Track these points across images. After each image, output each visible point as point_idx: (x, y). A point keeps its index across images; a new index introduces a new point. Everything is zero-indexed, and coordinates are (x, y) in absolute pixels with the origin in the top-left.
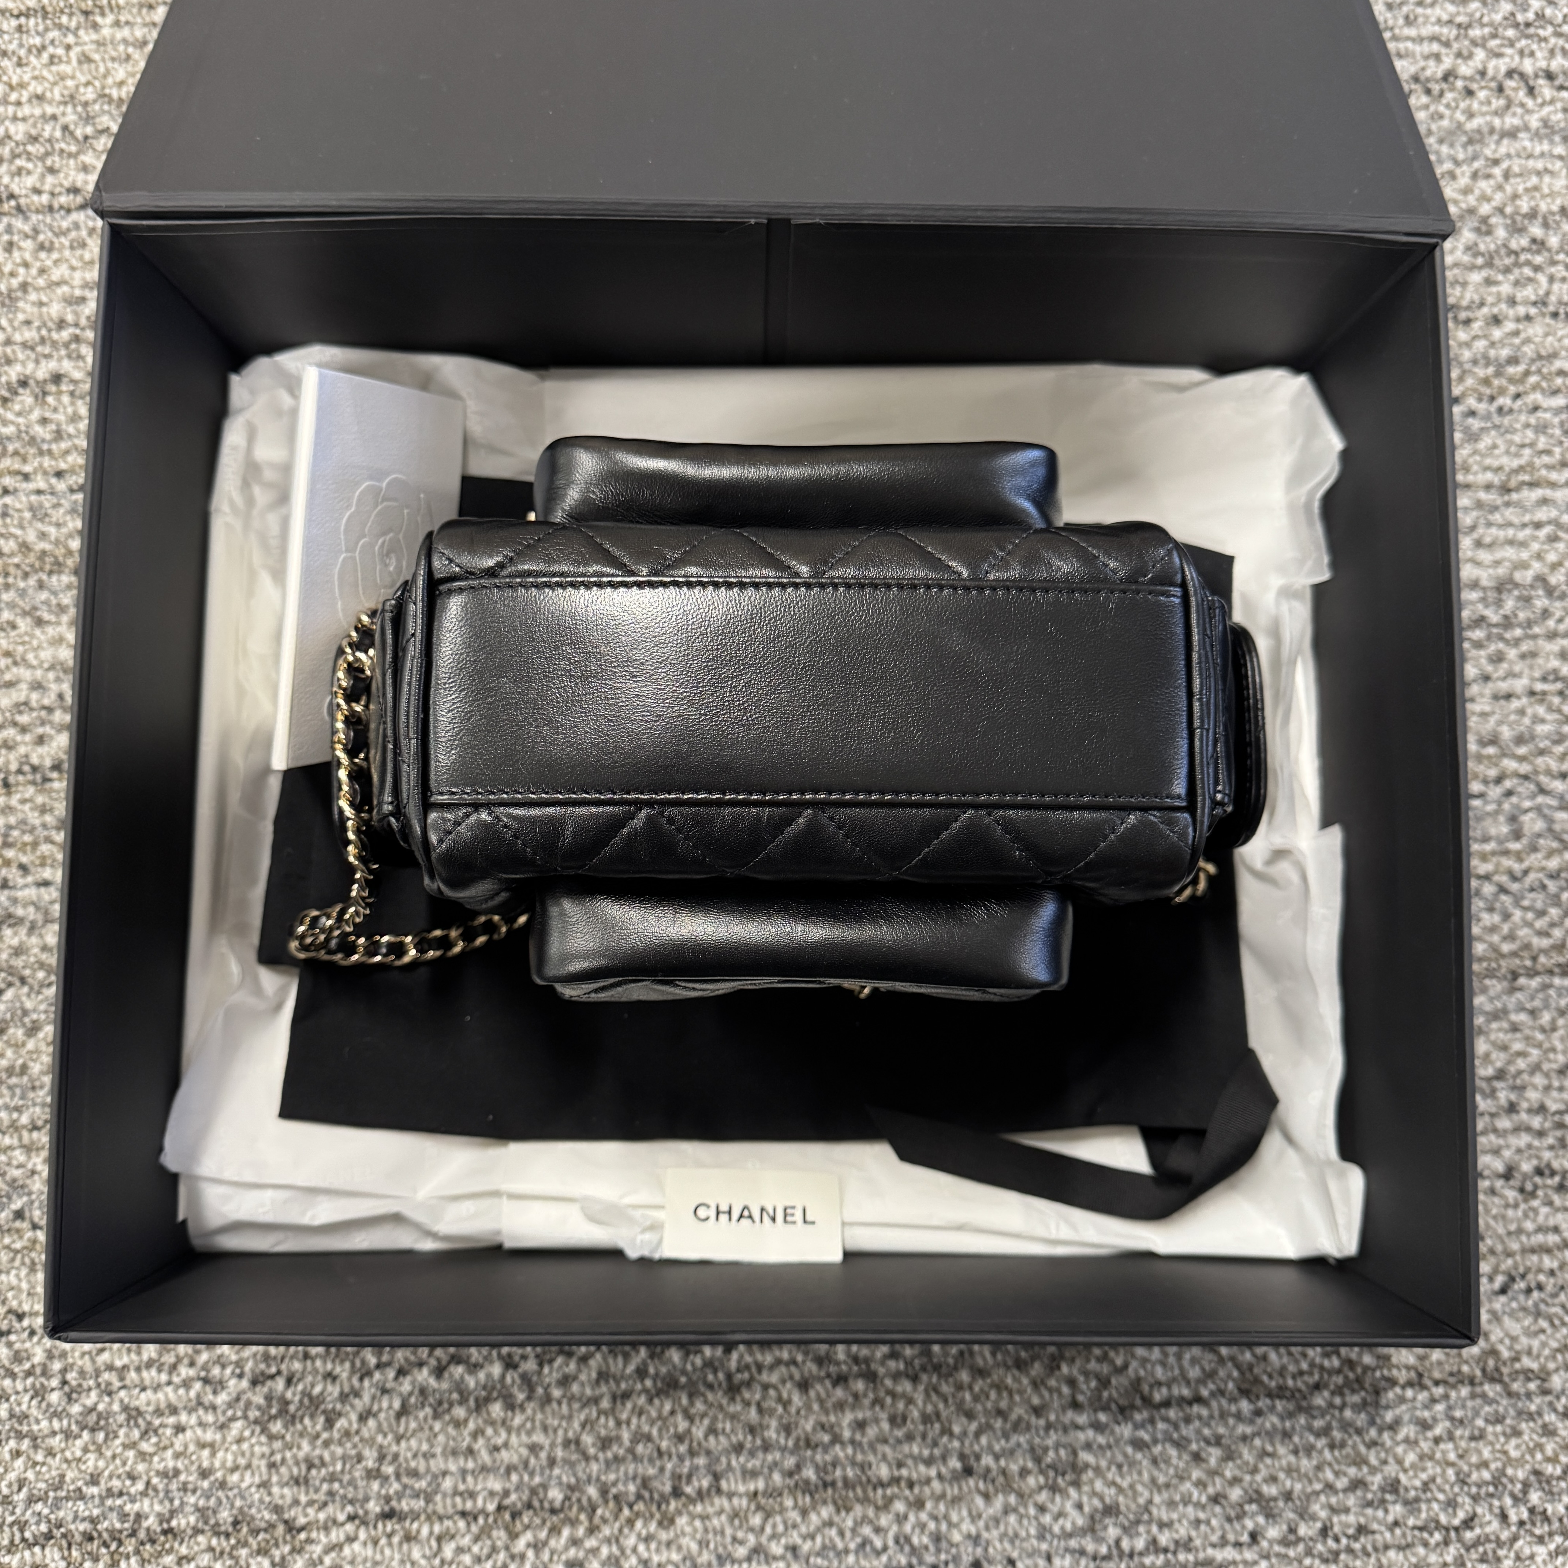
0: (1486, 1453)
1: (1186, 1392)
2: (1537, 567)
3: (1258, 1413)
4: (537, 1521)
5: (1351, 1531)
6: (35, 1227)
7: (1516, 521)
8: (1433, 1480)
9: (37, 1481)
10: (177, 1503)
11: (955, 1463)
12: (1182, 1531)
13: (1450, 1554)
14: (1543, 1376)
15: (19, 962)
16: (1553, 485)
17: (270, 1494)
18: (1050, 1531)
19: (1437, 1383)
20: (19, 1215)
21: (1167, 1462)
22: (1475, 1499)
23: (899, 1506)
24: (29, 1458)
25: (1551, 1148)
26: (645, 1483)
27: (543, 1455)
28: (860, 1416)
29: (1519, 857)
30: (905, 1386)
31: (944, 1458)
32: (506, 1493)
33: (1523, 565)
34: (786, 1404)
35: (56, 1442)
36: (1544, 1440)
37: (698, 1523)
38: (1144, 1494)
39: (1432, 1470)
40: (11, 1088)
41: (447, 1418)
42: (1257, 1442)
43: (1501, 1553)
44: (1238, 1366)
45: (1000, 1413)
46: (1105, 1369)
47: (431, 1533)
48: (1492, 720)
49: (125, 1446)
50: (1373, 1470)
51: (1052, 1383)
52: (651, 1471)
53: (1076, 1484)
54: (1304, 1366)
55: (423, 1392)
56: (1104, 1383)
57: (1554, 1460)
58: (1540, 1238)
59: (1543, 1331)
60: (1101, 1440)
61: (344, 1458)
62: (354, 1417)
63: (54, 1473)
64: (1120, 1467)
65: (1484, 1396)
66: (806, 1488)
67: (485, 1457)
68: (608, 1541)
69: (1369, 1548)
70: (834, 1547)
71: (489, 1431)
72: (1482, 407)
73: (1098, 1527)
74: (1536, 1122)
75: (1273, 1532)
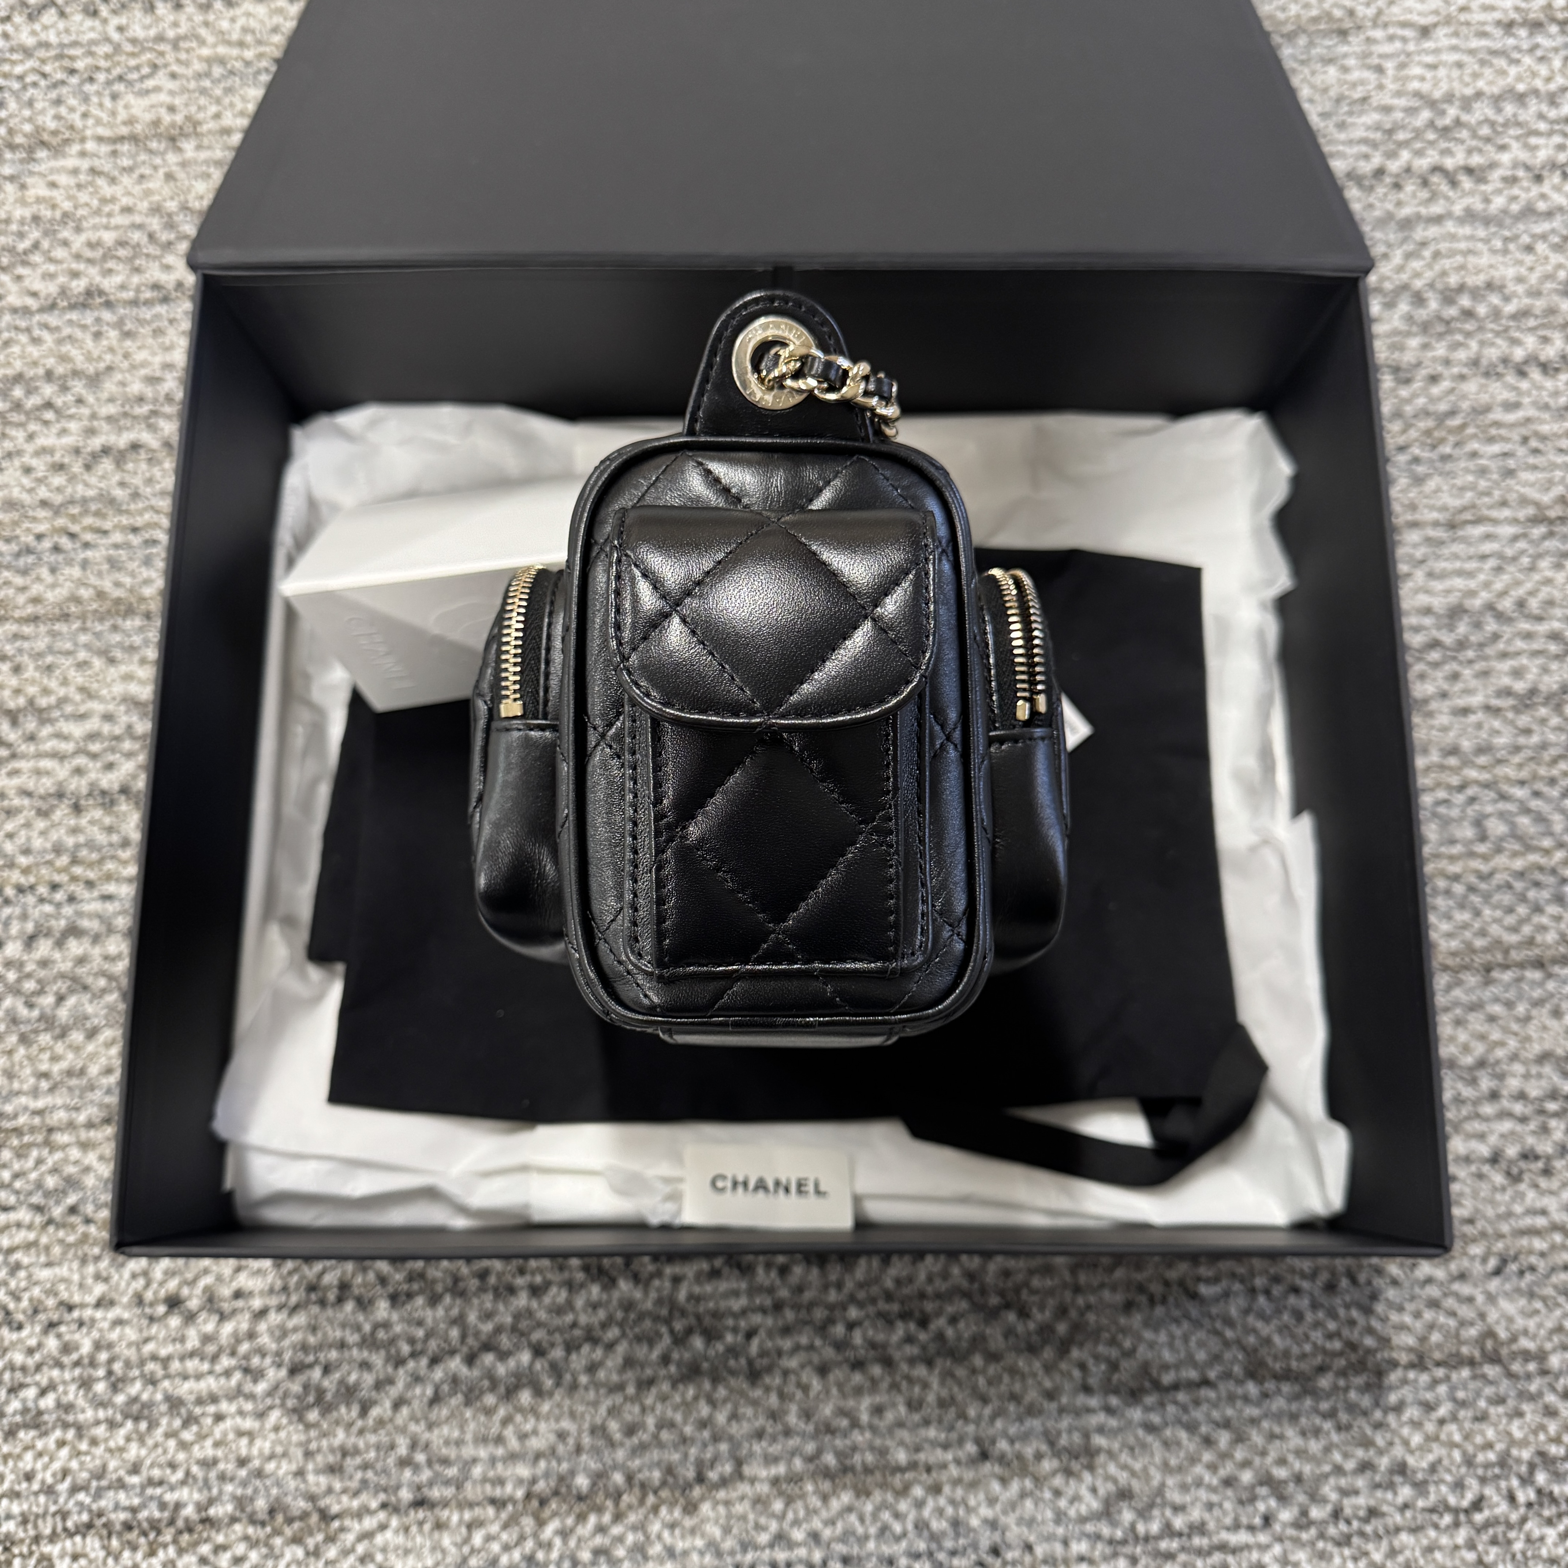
0: (1490, 1433)
1: (1192, 1374)
2: (1485, 596)
3: (1265, 1395)
4: (565, 1507)
5: (1362, 1513)
6: (88, 1221)
7: (1462, 554)
8: (1439, 1461)
9: (81, 1470)
10: (215, 1491)
11: (971, 1448)
12: (1196, 1514)
13: (1462, 1535)
14: (1541, 1356)
15: (81, 971)
16: (1495, 522)
17: (305, 1481)
18: (1065, 1514)
19: (1438, 1364)
20: (73, 1210)
21: (1178, 1444)
22: (1483, 1480)
23: (918, 1491)
24: (74, 1447)
25: (1534, 1133)
26: (670, 1470)
27: (571, 1441)
28: (878, 1399)
29: (1485, 858)
30: (921, 1371)
31: (961, 1442)
32: (534, 1481)
33: (1472, 594)
34: (805, 1389)
35: (100, 1431)
36: (1545, 1421)
37: (721, 1509)
38: (1157, 1477)
39: (1438, 1451)
40: (70, 1089)
41: (478, 1404)
42: (1265, 1424)
43: (1512, 1534)
44: (1244, 1349)
45: (1015, 1398)
46: (1114, 1353)
47: (461, 1521)
48: (1452, 734)
49: (168, 1435)
50: (1381, 1452)
51: (1063, 1366)
52: (676, 1457)
53: (1091, 1468)
54: (1308, 1348)
55: (455, 1380)
56: (1114, 1366)
57: (1557, 1440)
58: (1528, 1221)
59: (1537, 1312)
60: (1113, 1423)
61: (378, 1447)
62: (388, 1404)
63: (98, 1462)
64: (1132, 1449)
65: (1484, 1377)
66: (827, 1474)
67: (514, 1443)
68: (634, 1528)
69: (1381, 1531)
70: (854, 1533)
71: (519, 1418)
72: (1426, 454)
73: (1112, 1509)
74: (1518, 1108)
75: (1286, 1515)
